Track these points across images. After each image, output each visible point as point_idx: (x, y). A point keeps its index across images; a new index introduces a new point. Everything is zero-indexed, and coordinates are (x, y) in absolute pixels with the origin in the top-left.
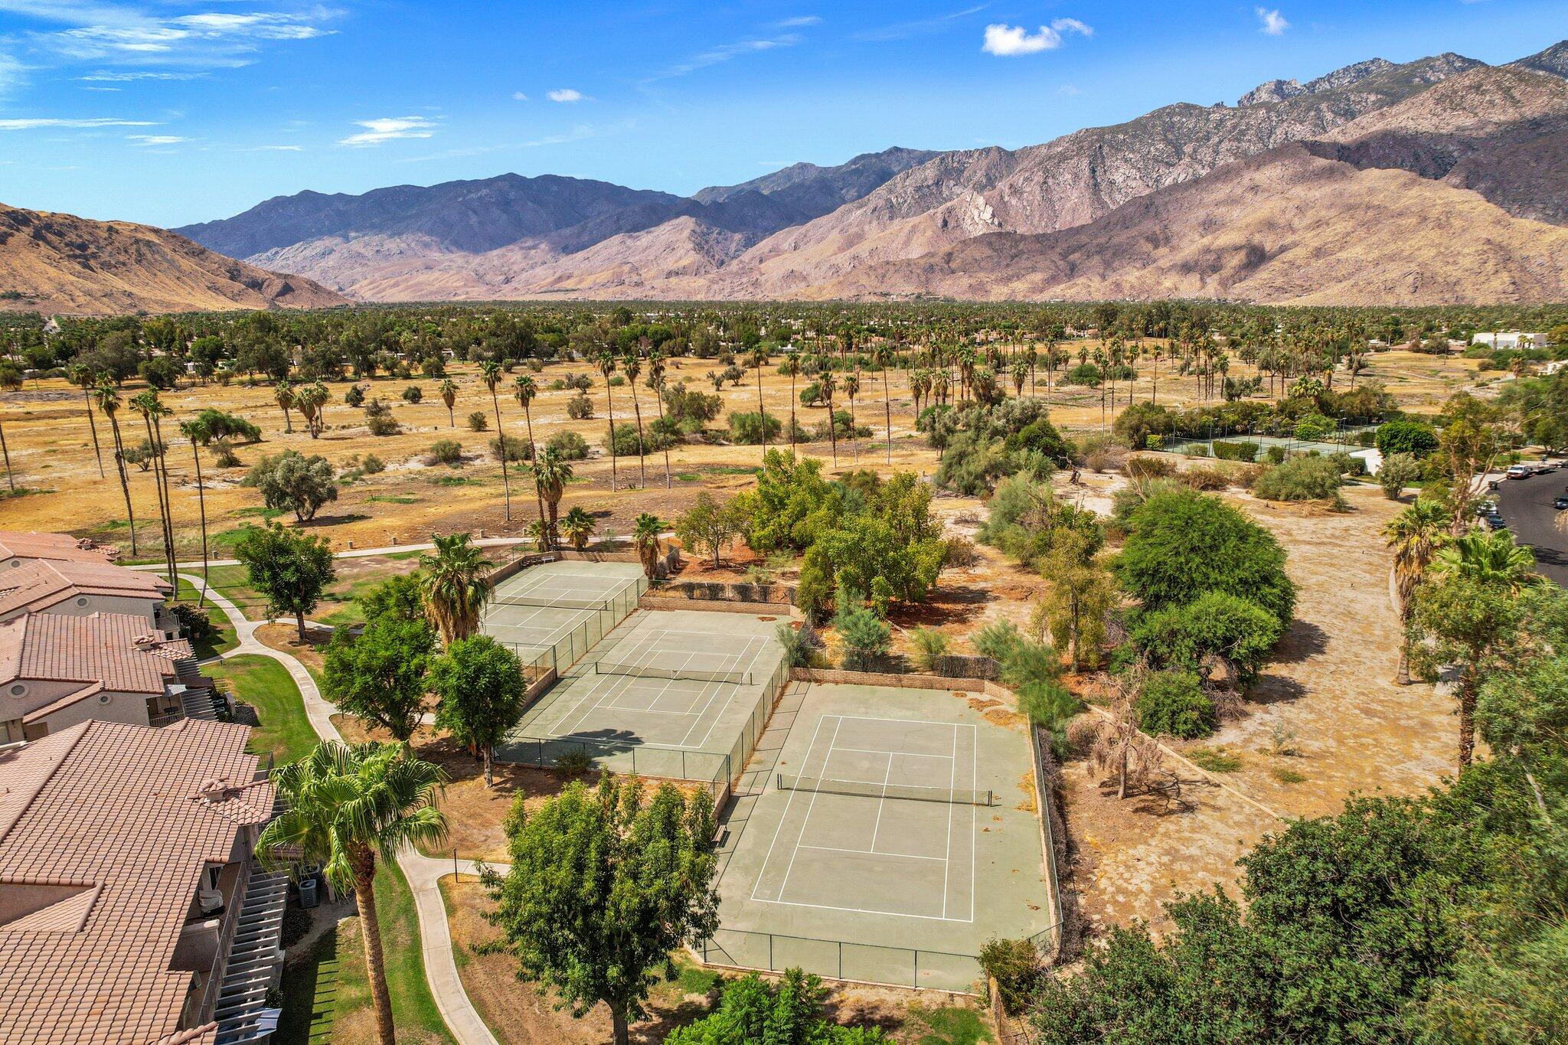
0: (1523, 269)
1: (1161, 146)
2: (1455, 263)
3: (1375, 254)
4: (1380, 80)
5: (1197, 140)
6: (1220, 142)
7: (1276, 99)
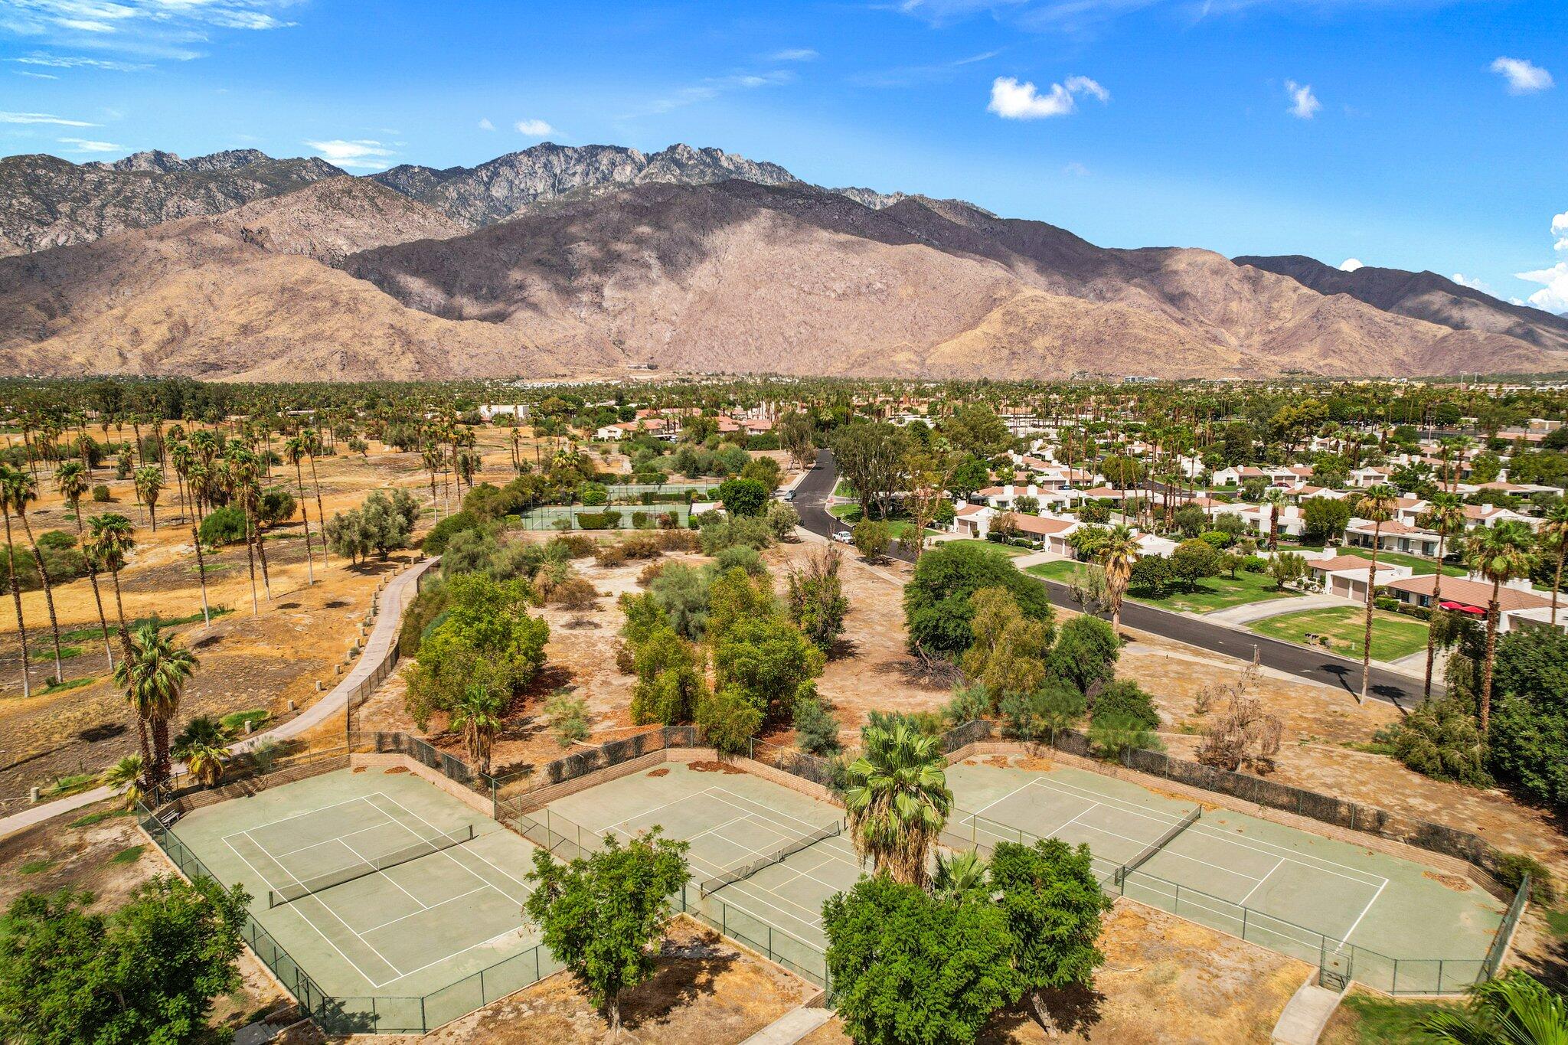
0: (422, 351)
1: (27, 200)
2: (370, 344)
3: (299, 334)
4: (261, 171)
5: (74, 200)
6: (104, 206)
7: (158, 171)
